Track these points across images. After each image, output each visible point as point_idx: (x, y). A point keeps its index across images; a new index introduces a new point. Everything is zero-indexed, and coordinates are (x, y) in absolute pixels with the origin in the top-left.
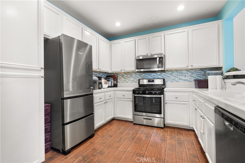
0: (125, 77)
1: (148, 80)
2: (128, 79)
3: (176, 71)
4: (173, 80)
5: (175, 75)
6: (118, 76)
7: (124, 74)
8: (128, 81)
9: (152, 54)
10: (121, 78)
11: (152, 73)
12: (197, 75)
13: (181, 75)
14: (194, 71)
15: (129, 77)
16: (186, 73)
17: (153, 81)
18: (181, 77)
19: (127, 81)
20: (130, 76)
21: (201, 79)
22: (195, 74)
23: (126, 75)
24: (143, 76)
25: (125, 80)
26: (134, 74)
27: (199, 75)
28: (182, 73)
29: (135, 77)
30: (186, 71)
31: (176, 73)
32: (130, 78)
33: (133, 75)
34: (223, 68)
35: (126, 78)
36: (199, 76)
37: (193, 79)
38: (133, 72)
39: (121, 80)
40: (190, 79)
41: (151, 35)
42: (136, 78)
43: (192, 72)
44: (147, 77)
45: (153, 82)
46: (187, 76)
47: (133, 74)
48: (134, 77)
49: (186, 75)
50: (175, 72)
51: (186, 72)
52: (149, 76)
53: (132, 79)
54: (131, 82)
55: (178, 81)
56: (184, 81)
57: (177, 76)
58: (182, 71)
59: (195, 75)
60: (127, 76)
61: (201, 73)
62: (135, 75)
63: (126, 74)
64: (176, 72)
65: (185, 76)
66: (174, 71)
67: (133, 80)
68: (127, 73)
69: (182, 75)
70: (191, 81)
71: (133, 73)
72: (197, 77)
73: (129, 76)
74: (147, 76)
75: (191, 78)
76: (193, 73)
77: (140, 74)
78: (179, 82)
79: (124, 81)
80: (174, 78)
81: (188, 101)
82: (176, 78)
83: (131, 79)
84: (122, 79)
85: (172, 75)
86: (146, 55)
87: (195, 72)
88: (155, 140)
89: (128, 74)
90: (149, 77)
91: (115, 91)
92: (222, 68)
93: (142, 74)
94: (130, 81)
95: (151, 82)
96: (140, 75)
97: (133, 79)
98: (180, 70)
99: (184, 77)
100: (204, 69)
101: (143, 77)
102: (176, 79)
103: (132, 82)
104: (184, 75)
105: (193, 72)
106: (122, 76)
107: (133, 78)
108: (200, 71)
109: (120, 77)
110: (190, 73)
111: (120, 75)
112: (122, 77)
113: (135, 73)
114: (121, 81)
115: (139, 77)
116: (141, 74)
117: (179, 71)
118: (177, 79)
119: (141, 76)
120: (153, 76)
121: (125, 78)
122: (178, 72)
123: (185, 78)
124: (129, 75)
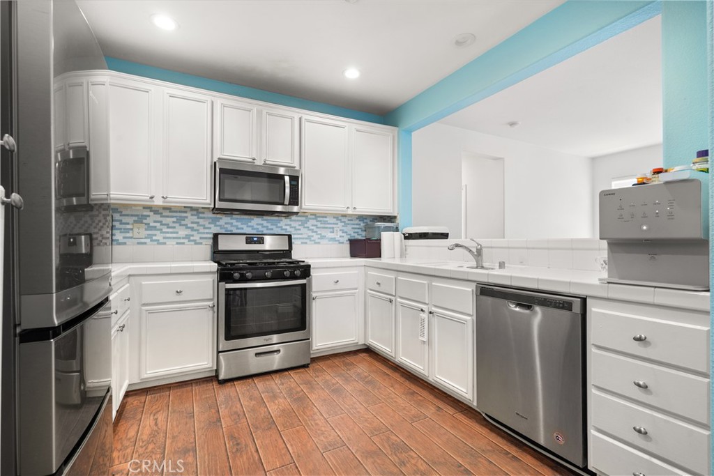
0: (152, 224)
1: (247, 239)
2: (164, 230)
3: (313, 217)
4: (306, 238)
5: (312, 225)
6: (117, 216)
7: (146, 213)
8: (164, 238)
9: (267, 162)
10: (128, 227)
11: (252, 217)
12: (353, 228)
13: (323, 228)
14: (349, 220)
15: (171, 225)
16: (333, 224)
17: (261, 241)
18: (324, 232)
19: (159, 237)
20: (174, 222)
21: (360, 237)
22: (350, 227)
23: (158, 217)
24: (226, 223)
25: (150, 237)
26: (192, 215)
27: (356, 228)
28: (326, 223)
29: (195, 225)
30: (334, 218)
31: (315, 221)
32: (174, 227)
33: (187, 217)
34: (398, 218)
35: (155, 228)
36: (356, 230)
37: (347, 237)
38: (186, 209)
39: (128, 235)
40: (340, 236)
41: (266, 106)
42: (198, 230)
43: (344, 222)
44: (238, 229)
45: (260, 243)
46: (335, 229)
47: (188, 215)
48: (190, 225)
49: (333, 228)
50: (311, 219)
51: (334, 221)
52: (244, 226)
53: (183, 232)
54: (177, 243)
55: (317, 241)
56: (330, 243)
57: (317, 230)
58: (326, 217)
59: (349, 229)
60: (161, 222)
61: (360, 224)
62: (195, 219)
63: (156, 212)
64: (313, 219)
65: (331, 230)
66: (310, 217)
67: (187, 237)
68: (161, 211)
69: (327, 228)
70: (343, 243)
71: (186, 212)
72: (353, 234)
73: (169, 221)
74: (239, 224)
75: (344, 234)
76: (346, 225)
77: (216, 218)
78: (319, 243)
79: (146, 238)
80: (311, 234)
81: (356, 286)
82: (314, 234)
83: (177, 233)
84: (136, 230)
85: (306, 225)
86: (251, 160)
87: (349, 222)
88: (280, 407)
89: (166, 213)
90: (243, 229)
91: (132, 278)
92: (395, 217)
93: (221, 218)
94: (174, 238)
95: (255, 243)
96: (214, 221)
97: (188, 232)
98: (323, 215)
99: (331, 232)
100: (364, 217)
101: (226, 226)
102: (313, 236)
103: (183, 243)
104: (330, 228)
105: (347, 222)
106: (136, 218)
107: (187, 228)
108: (357, 222)
109: (128, 224)
110: (341, 224)
111: (128, 215)
112: (135, 222)
113: (195, 213)
114: (131, 238)
115: (212, 226)
116: (218, 216)
117: (319, 217)
118: (316, 237)
119: (218, 223)
120: (256, 226)
121: (149, 227)
122: (319, 219)
123: (332, 235)
124: (172, 217)
